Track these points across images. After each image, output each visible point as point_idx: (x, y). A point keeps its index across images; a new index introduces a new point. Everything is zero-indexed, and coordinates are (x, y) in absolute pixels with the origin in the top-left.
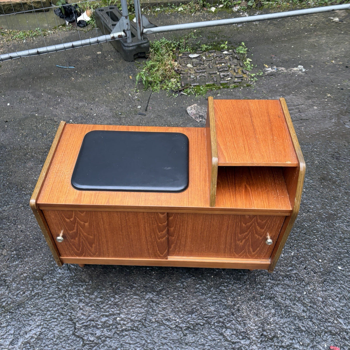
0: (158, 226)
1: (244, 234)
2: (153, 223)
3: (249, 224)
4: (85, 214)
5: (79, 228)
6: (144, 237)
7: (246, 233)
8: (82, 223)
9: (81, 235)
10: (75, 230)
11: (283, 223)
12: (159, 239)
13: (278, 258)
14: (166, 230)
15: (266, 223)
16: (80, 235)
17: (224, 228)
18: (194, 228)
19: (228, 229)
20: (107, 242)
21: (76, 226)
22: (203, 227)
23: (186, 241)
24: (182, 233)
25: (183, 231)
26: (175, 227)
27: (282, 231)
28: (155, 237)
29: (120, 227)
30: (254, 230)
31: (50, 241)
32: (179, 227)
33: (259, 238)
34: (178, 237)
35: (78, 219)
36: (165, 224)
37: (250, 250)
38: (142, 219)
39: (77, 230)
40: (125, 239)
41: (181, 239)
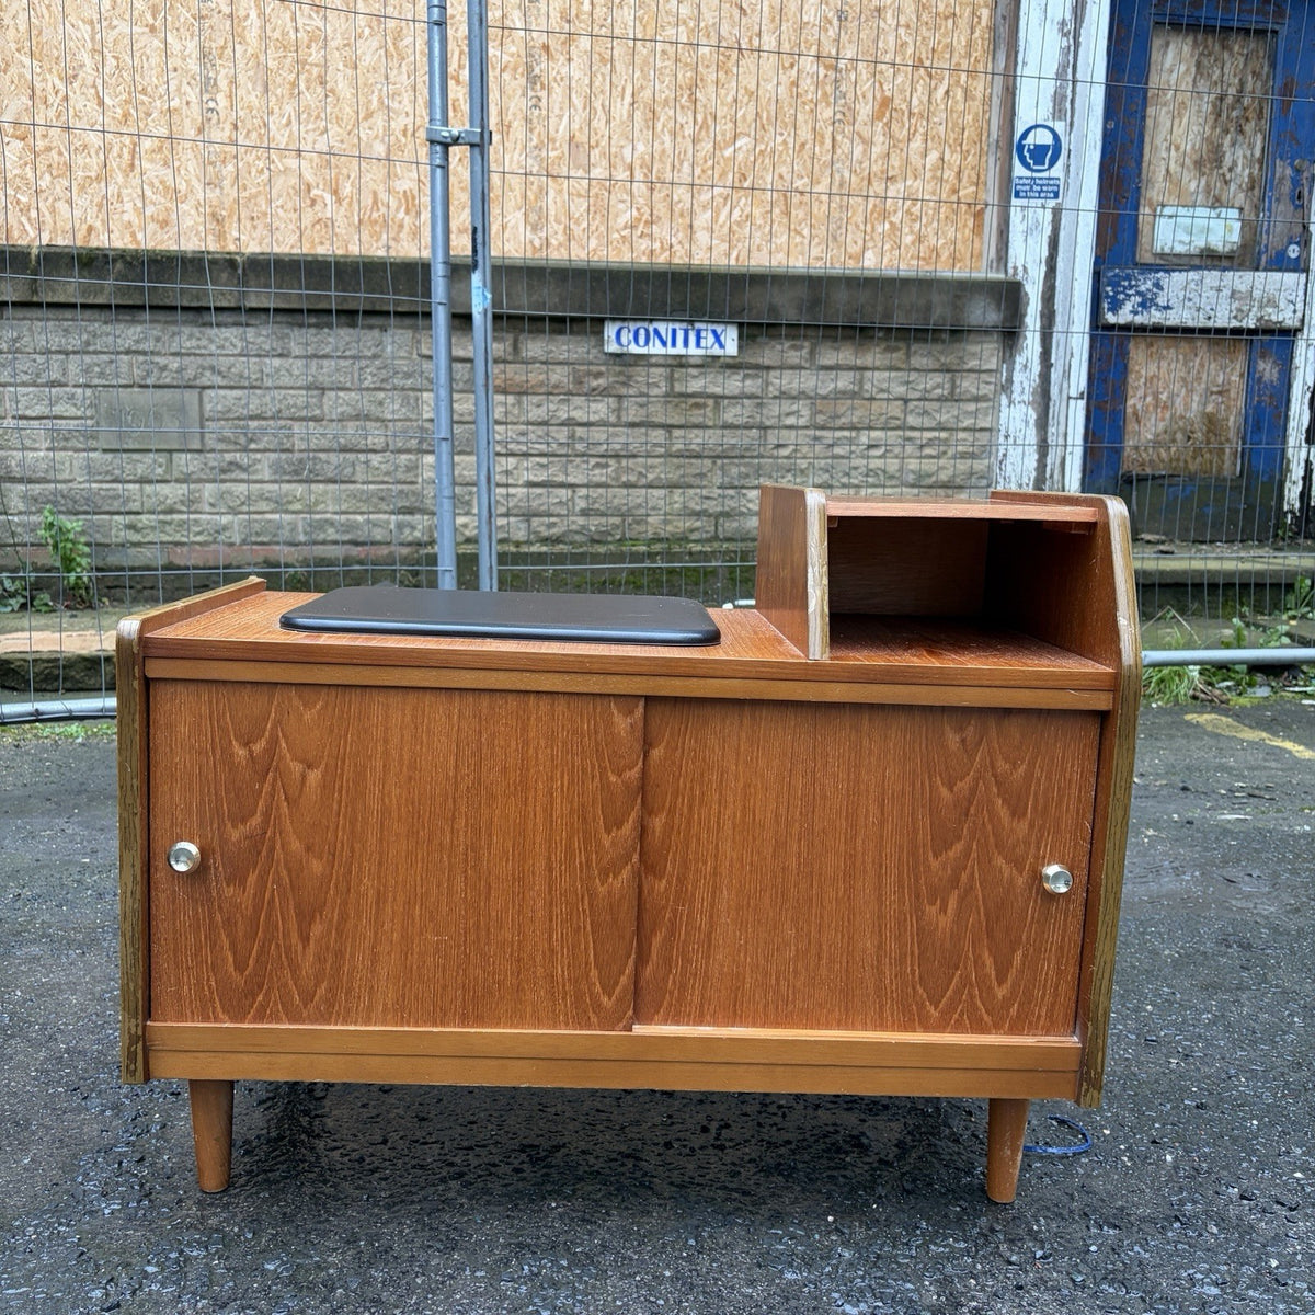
0: (605, 786)
1: (951, 854)
2: (584, 770)
3: (963, 786)
4: (319, 713)
5: (278, 808)
6: (541, 864)
7: (959, 847)
8: (297, 768)
9: (279, 854)
10: (256, 820)
11: (1093, 780)
12: (604, 874)
13: (1107, 976)
14: (633, 814)
15: (1029, 775)
16: (272, 849)
17: (866, 817)
18: (749, 818)
19: (882, 823)
20: (380, 898)
21: (267, 787)
22: (782, 811)
23: (712, 906)
24: (696, 853)
25: (704, 836)
26: (672, 812)
27: (1096, 829)
28: (588, 861)
29: (451, 792)
30: (989, 828)
31: (134, 877)
32: (685, 810)
33: (1011, 880)
34: (682, 880)
35: (284, 745)
36: (634, 773)
37: (983, 964)
38: (542, 742)
39: (267, 815)
40: (459, 879)
41: (693, 895)
